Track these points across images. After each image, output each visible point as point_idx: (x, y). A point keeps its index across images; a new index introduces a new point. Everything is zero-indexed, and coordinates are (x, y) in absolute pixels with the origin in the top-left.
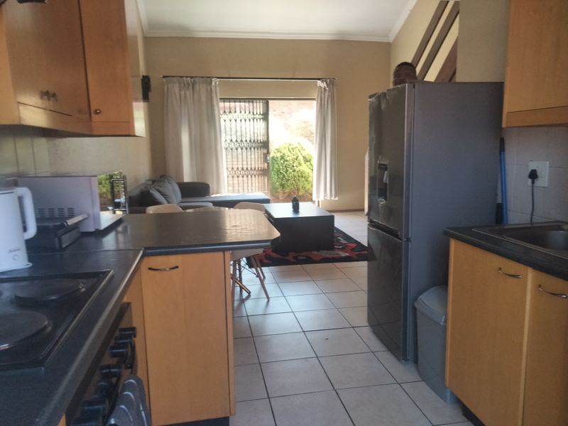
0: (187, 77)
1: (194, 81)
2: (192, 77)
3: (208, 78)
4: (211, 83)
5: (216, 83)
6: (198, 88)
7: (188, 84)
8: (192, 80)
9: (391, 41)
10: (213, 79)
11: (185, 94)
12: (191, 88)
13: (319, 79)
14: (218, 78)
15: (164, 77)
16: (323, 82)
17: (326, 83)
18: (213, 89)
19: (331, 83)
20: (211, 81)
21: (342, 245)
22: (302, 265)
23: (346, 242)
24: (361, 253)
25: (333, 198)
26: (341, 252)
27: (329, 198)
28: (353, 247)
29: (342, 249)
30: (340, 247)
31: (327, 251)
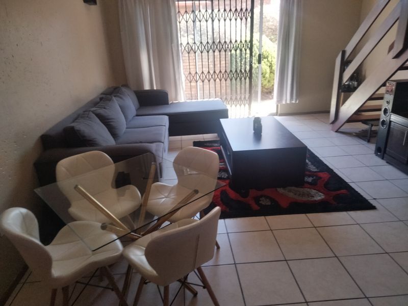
21: (312, 174)
22: (267, 217)
23: (316, 170)
24: (339, 192)
25: (294, 102)
26: (313, 191)
27: (288, 102)
28: (326, 180)
29: (313, 185)
30: (310, 180)
31: (296, 189)
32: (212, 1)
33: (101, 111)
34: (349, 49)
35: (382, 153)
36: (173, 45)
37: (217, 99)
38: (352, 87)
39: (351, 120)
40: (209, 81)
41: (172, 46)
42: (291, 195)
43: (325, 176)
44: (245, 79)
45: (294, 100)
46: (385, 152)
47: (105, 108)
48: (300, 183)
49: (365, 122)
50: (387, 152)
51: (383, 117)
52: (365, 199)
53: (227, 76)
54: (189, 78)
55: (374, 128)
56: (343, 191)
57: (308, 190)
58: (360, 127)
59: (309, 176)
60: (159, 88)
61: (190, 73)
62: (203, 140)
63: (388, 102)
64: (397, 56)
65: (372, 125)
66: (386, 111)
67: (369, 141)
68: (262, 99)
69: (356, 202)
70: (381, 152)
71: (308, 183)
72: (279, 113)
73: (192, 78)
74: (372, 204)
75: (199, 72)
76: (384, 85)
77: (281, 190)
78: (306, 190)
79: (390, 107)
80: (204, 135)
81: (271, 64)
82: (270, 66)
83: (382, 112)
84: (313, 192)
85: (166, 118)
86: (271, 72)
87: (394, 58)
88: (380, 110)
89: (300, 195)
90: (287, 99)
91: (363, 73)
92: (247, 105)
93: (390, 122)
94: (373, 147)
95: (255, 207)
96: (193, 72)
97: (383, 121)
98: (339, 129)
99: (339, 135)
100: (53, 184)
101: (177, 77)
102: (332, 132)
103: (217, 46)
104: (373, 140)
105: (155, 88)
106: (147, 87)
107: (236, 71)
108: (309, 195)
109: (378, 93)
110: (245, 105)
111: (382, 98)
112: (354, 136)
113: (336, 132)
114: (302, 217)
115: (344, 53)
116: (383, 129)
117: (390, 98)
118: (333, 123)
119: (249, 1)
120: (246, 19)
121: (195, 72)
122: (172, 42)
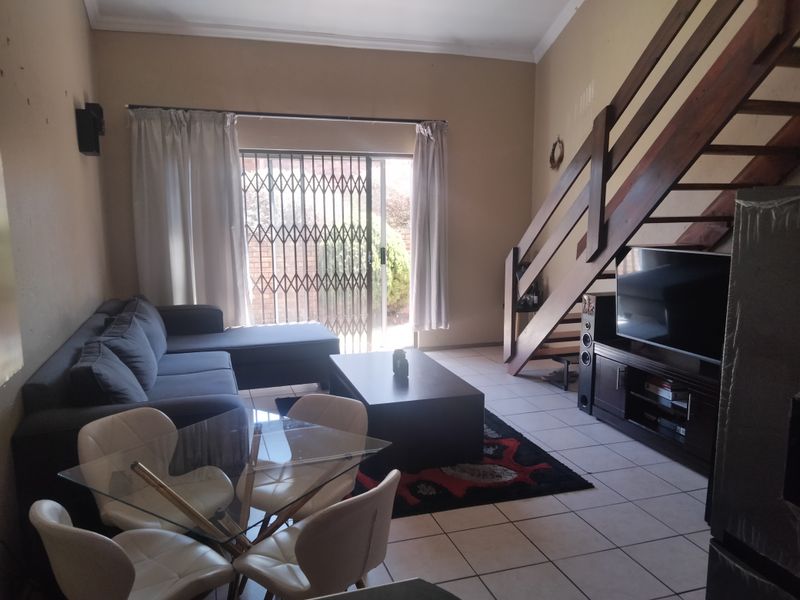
0: (178, 109)
1: (191, 117)
2: (186, 110)
3: (220, 111)
4: (224, 121)
5: (232, 123)
6: (198, 131)
7: (180, 122)
8: (187, 115)
9: (536, 61)
10: (229, 115)
11: (174, 140)
12: (184, 129)
13: (419, 122)
14: (237, 113)
15: (132, 107)
16: (425, 126)
17: (431, 128)
18: (228, 132)
19: (439, 127)
20: (224, 118)
21: (492, 443)
22: (434, 514)
23: (496, 436)
24: (537, 467)
25: (442, 327)
26: (499, 467)
27: (434, 327)
28: (515, 450)
29: (496, 458)
30: (490, 451)
31: (472, 466)
32: (302, 160)
33: (118, 342)
34: (524, 246)
35: (589, 404)
36: (233, 228)
37: (313, 322)
38: (530, 304)
39: (537, 355)
40: (297, 291)
41: (231, 230)
42: (466, 476)
43: (512, 443)
44: (360, 288)
45: (443, 324)
46: (592, 403)
47: (123, 337)
48: (479, 458)
49: (558, 358)
50: (595, 403)
51: (584, 349)
52: (576, 474)
53: (319, 283)
54: (260, 285)
55: (572, 368)
56: (544, 465)
57: (491, 466)
58: (552, 366)
59: (488, 446)
60: (204, 302)
61: (262, 277)
62: (293, 396)
63: (588, 326)
64: (593, 259)
65: (569, 363)
66: (586, 339)
68: (390, 322)
69: (564, 480)
70: (587, 403)
71: (488, 456)
72: (419, 346)
73: (266, 285)
74: (587, 482)
75: (279, 275)
76: (580, 300)
77: (448, 470)
78: (488, 467)
79: (591, 332)
80: (293, 386)
81: (394, 264)
82: (392, 268)
83: (581, 342)
84: (499, 469)
85: (227, 356)
86: (395, 279)
87: (589, 261)
88: (578, 339)
89: (479, 475)
90: (432, 322)
91: (545, 283)
92: (364, 334)
93: (595, 355)
94: (574, 397)
95: (413, 500)
96: (267, 276)
97: (585, 355)
98: (520, 370)
99: (521, 379)
100: (76, 467)
101: (239, 283)
102: (508, 375)
103: (301, 232)
104: (571, 386)
105: (195, 303)
106: (179, 300)
107: (336, 275)
108: (493, 474)
109: (572, 312)
110: (360, 333)
111: (578, 320)
112: (544, 381)
113: (515, 375)
114: (489, 508)
115: (516, 251)
116: (584, 368)
117: (590, 319)
118: (509, 360)
119: (363, 164)
120: (359, 192)
121: (271, 275)
122: (231, 223)
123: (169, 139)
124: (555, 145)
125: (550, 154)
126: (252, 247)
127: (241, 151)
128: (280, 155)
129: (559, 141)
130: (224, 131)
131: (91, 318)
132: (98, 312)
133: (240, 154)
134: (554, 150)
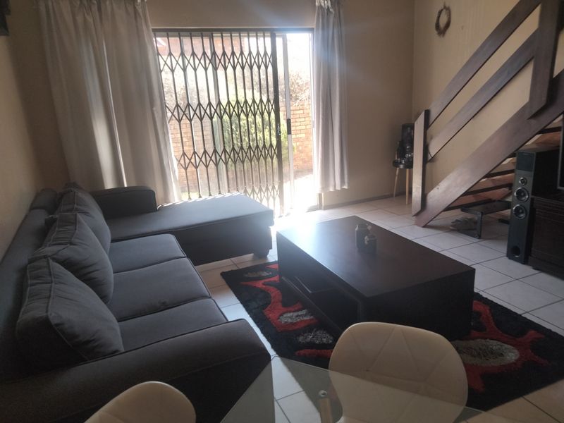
11: (85, 20)
18: (139, 10)
25: (346, 187)
26: (492, 342)
27: (338, 188)
32: (211, 38)
34: (436, 108)
35: (523, 255)
36: (154, 109)
37: (232, 193)
44: (272, 158)
45: (346, 184)
46: (527, 254)
50: (533, 254)
51: (517, 203)
54: (182, 162)
57: (483, 341)
60: (134, 184)
61: (184, 154)
62: (236, 268)
63: (523, 181)
64: (536, 115)
66: (520, 194)
67: (480, 237)
70: (519, 253)
72: (323, 205)
73: (188, 162)
75: (200, 151)
79: (528, 187)
84: (493, 344)
85: (172, 238)
89: (480, 355)
90: (336, 183)
96: (189, 153)
97: (518, 209)
98: (429, 222)
99: (430, 230)
101: (165, 163)
102: (416, 227)
105: (126, 186)
106: (109, 184)
107: (257, 147)
108: (493, 353)
113: (424, 227)
115: (428, 113)
117: (527, 175)
118: (417, 215)
119: (268, 40)
120: (266, 67)
121: (192, 152)
122: (152, 104)
123: (80, 19)
124: (440, 12)
125: (435, 21)
126: (172, 126)
127: (154, 31)
128: (191, 33)
129: (445, 7)
130: (135, 8)
131: (26, 217)
132: (33, 208)
133: (152, 34)
134: (439, 17)
